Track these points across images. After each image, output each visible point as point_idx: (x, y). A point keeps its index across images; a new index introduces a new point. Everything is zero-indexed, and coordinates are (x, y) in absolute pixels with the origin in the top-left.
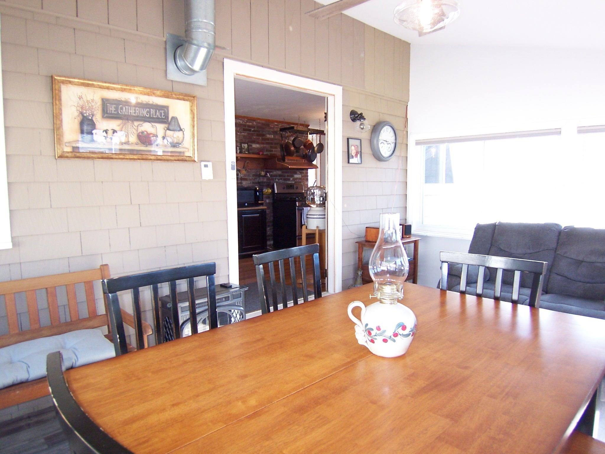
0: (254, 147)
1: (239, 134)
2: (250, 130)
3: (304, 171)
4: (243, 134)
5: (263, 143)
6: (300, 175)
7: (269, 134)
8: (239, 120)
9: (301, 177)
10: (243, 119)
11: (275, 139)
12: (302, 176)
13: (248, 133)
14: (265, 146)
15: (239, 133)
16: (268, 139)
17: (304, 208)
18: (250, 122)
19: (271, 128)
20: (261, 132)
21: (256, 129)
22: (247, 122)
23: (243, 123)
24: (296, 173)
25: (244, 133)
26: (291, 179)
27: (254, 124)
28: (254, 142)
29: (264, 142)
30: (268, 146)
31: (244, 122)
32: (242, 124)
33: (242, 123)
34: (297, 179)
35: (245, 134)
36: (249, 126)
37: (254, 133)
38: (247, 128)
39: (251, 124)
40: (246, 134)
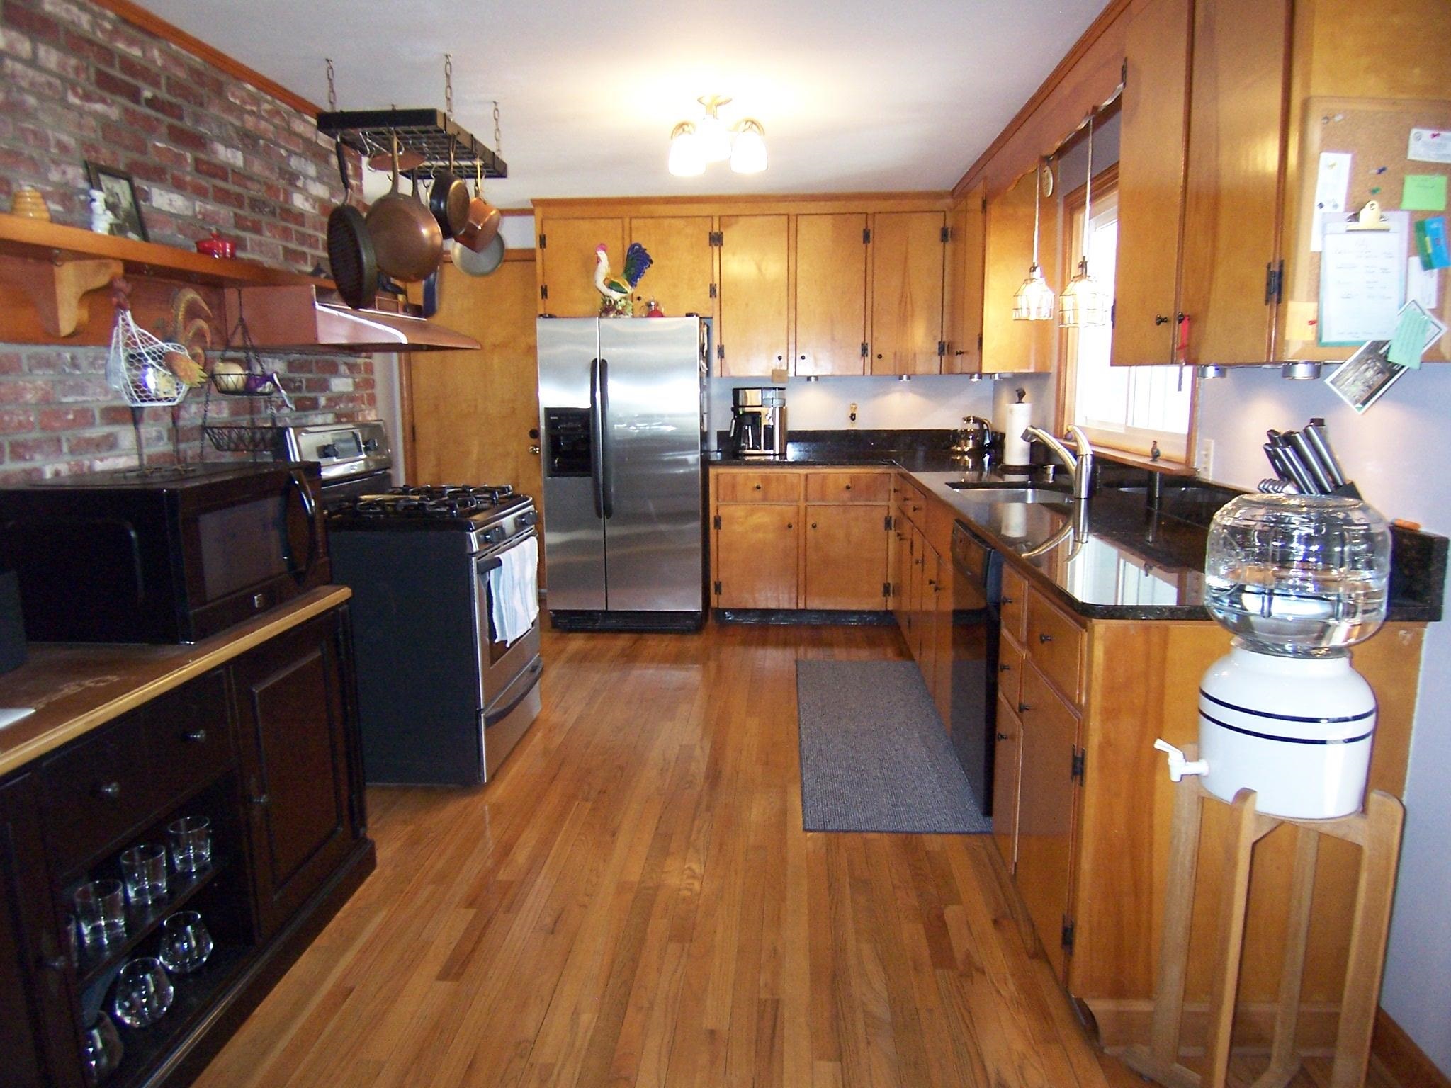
0: (160, 211)
1: (77, 101)
2: (134, 95)
3: (361, 361)
4: (99, 107)
5: (200, 192)
6: (350, 381)
7: (229, 145)
8: (75, 9)
9: (351, 389)
10: (96, 8)
11: (251, 179)
12: (356, 386)
13: (126, 110)
14: (209, 207)
15: (76, 94)
16: (220, 171)
17: (500, 556)
18: (131, 42)
19: (230, 108)
20: (188, 123)
21: (163, 94)
22: (115, 33)
23: (94, 33)
24: (333, 370)
25: (103, 101)
26: (323, 401)
27: (154, 62)
28: (157, 174)
29: (204, 182)
30: (225, 213)
31: (104, 30)
32: (91, 42)
33: (91, 36)
34: (340, 397)
35: (111, 110)
36: (128, 65)
37: (157, 120)
38: (116, 73)
39: (136, 52)
40: (114, 113)
